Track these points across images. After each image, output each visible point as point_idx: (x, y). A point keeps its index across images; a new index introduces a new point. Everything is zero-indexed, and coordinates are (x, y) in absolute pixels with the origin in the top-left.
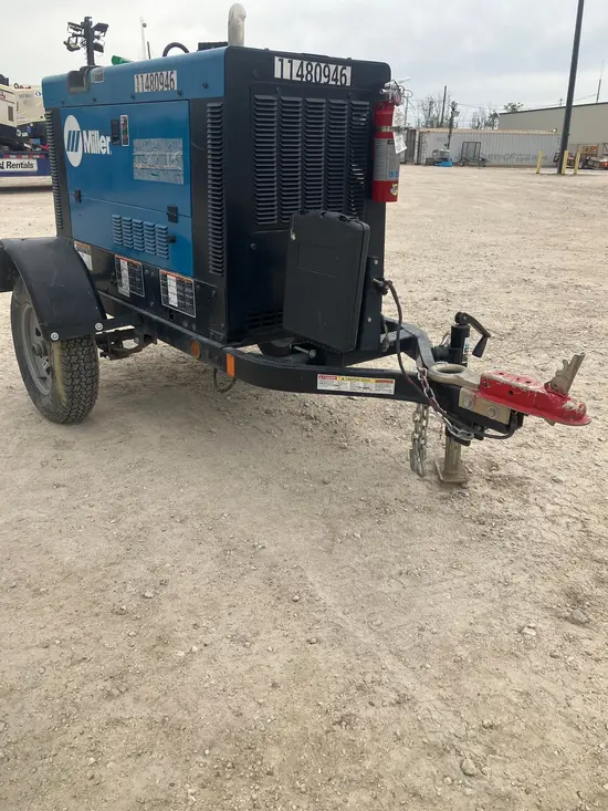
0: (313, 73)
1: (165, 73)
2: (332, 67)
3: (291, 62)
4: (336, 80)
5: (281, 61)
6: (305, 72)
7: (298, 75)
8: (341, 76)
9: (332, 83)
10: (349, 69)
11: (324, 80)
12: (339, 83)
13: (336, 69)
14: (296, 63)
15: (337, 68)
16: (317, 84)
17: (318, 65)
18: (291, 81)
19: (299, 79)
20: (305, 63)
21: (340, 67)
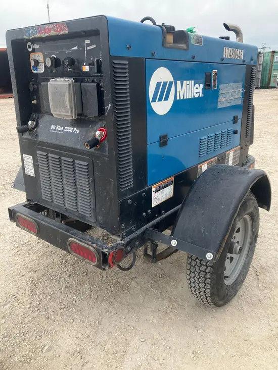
1: (239, 50)
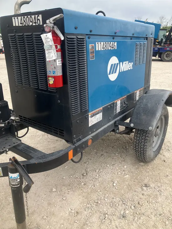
0: (26, 21)
2: (33, 16)
3: (17, 18)
4: (35, 23)
5: (14, 18)
6: (23, 22)
7: (21, 24)
8: (38, 20)
9: (34, 24)
10: (40, 16)
11: (31, 24)
12: (37, 24)
13: (35, 18)
14: (19, 18)
15: (35, 16)
16: (28, 26)
17: (27, 17)
18: (19, 26)
19: (21, 25)
20: (22, 17)
21: (36, 16)
